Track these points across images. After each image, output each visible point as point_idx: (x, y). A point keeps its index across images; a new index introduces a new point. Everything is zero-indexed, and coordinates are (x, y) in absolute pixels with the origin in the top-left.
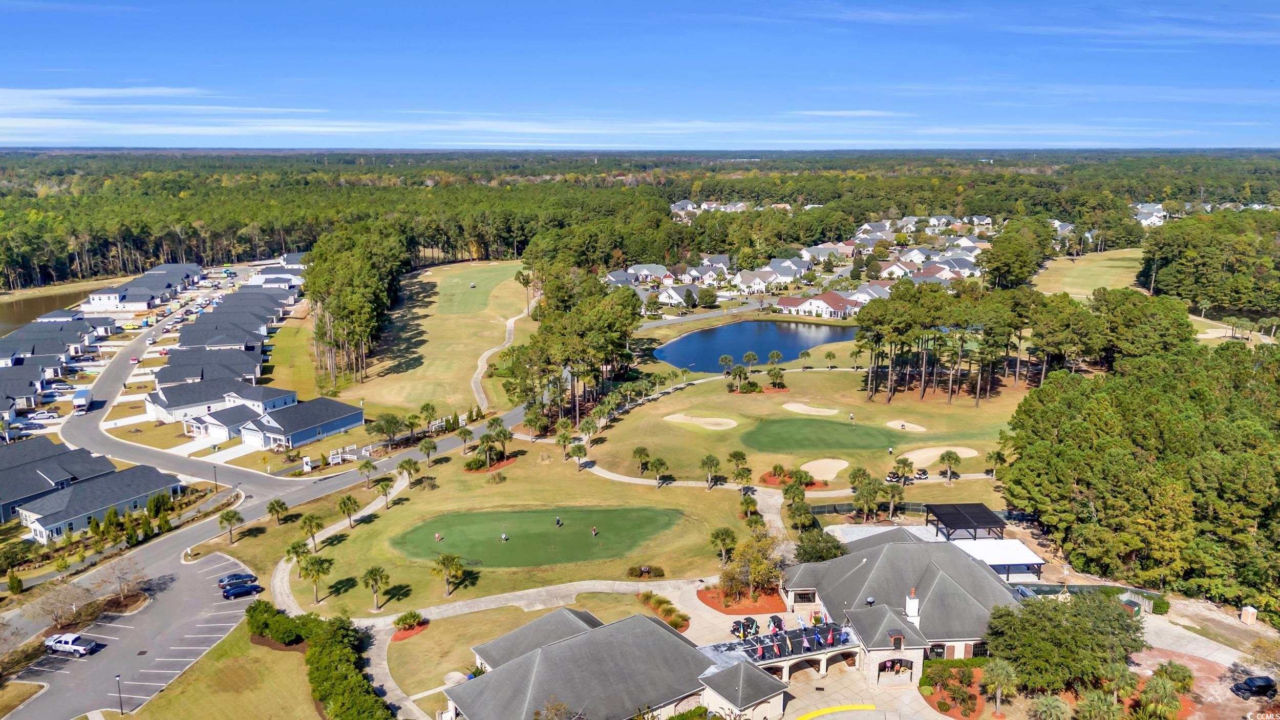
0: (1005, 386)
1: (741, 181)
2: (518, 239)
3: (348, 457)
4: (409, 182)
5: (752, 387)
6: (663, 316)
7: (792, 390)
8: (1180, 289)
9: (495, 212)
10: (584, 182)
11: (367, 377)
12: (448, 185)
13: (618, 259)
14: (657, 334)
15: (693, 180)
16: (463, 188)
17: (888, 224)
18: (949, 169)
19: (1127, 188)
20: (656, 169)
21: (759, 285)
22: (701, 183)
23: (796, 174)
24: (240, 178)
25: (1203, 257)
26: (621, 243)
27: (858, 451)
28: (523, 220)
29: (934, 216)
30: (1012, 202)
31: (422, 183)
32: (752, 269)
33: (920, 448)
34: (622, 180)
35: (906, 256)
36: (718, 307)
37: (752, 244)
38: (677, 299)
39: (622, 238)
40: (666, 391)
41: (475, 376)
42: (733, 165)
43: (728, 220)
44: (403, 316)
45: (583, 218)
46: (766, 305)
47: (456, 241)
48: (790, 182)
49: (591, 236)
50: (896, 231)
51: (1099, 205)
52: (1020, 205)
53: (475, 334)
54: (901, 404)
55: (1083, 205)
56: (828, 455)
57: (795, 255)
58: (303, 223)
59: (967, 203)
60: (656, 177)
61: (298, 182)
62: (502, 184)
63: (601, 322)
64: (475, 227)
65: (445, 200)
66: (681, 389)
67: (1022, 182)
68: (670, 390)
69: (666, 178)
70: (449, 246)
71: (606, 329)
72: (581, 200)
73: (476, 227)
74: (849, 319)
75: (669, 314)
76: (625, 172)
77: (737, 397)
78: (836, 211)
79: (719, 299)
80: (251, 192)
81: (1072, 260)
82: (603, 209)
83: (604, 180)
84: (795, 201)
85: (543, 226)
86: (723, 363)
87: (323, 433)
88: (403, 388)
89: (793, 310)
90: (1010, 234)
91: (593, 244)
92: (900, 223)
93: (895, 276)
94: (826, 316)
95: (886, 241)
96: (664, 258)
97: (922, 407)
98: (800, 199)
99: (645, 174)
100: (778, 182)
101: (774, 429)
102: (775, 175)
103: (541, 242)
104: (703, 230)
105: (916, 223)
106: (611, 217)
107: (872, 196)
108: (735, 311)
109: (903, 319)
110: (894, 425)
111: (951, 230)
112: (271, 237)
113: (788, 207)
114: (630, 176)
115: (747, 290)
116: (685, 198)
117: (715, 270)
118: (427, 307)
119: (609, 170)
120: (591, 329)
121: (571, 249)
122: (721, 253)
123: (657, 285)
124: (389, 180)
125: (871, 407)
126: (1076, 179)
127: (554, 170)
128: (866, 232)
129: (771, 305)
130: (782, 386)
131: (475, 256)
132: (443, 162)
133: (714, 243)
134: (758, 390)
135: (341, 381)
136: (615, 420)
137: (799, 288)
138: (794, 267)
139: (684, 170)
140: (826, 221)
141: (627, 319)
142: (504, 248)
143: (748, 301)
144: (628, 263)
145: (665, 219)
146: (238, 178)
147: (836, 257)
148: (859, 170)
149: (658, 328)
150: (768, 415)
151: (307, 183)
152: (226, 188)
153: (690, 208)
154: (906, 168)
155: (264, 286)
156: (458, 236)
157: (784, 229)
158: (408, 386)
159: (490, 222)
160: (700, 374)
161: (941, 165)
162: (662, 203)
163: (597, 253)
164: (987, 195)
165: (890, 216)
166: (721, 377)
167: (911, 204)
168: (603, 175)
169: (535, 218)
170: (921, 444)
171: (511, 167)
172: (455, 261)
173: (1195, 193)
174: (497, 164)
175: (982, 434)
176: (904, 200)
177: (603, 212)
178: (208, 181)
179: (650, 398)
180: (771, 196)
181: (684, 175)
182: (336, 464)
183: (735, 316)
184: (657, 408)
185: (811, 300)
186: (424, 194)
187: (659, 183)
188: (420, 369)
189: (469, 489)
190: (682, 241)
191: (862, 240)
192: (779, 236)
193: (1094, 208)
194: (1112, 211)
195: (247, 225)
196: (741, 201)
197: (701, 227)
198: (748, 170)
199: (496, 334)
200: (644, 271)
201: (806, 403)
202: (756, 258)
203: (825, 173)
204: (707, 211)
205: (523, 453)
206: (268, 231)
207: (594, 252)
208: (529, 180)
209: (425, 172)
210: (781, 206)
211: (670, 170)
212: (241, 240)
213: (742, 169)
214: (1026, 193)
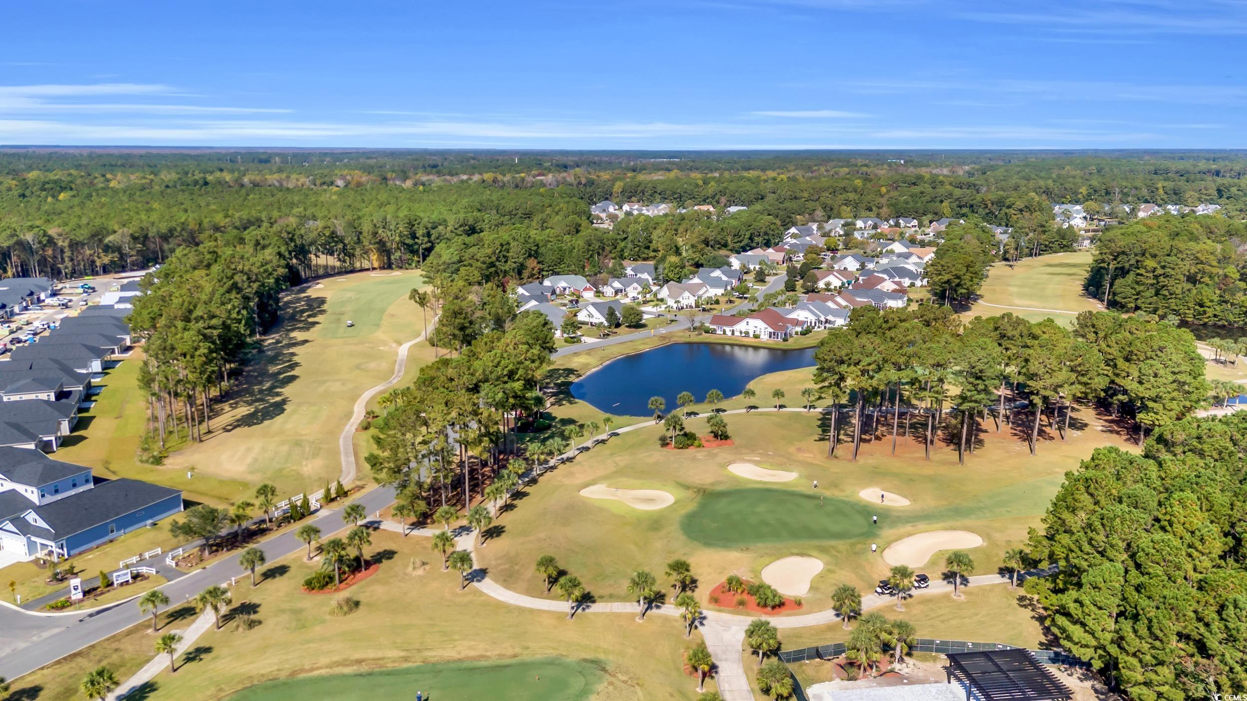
0: (986, 431)
1: (663, 182)
2: (424, 246)
3: (144, 570)
4: (318, 182)
5: (688, 439)
6: (583, 339)
7: (736, 440)
8: (1139, 301)
9: (398, 217)
10: (503, 181)
11: (209, 432)
12: (359, 184)
13: (533, 269)
14: (575, 363)
15: (614, 181)
16: (373, 189)
17: (815, 227)
18: (865, 169)
19: (1044, 189)
20: (577, 169)
21: (687, 299)
22: (622, 184)
23: (717, 175)
24: (135, 178)
25: (1163, 267)
26: (536, 252)
27: (833, 543)
28: (430, 226)
29: (860, 218)
30: (938, 204)
31: (332, 183)
32: (679, 280)
33: (910, 535)
34: (542, 180)
35: (840, 263)
36: (644, 326)
37: (678, 252)
38: (599, 318)
39: (537, 245)
40: (585, 445)
41: (347, 428)
42: (653, 164)
43: (652, 224)
44: (278, 342)
45: (496, 222)
46: (697, 324)
47: (354, 249)
48: (712, 183)
49: (502, 245)
50: (823, 236)
51: (1026, 207)
52: (946, 207)
53: (358, 367)
54: (871, 461)
55: (1009, 207)
56: (795, 551)
57: (723, 264)
58: (183, 229)
59: (892, 205)
60: (576, 177)
61: (196, 183)
62: (415, 184)
63: (499, 369)
64: (375, 234)
65: (349, 203)
66: (603, 442)
67: (942, 183)
68: (589, 444)
69: (587, 178)
70: (348, 253)
71: (506, 379)
72: (496, 202)
73: (377, 233)
74: (791, 340)
75: (589, 336)
76: (545, 172)
77: (671, 453)
78: (762, 214)
79: (645, 316)
80: (138, 193)
81: (1011, 266)
82: (520, 212)
83: (523, 179)
84: (718, 202)
85: (452, 232)
86: (653, 407)
87: (118, 529)
88: (249, 450)
89: (728, 330)
90: (954, 242)
91: (505, 253)
92: (828, 226)
93: (832, 287)
94: (764, 337)
95: (817, 246)
96: (583, 267)
97: (896, 464)
98: (723, 200)
99: (565, 174)
100: (700, 182)
101: (722, 505)
102: (696, 176)
103: (445, 253)
104: (625, 236)
105: (843, 225)
106: (527, 221)
107: (796, 198)
108: (663, 331)
109: (873, 359)
110: (870, 495)
111: (881, 234)
112: (144, 245)
113: (712, 209)
114: (550, 176)
115: (675, 306)
116: (607, 199)
117: (639, 281)
118: (308, 329)
119: (529, 169)
120: (486, 380)
121: (477, 260)
122: (645, 259)
123: (576, 300)
124: (297, 180)
125: (836, 467)
126: (992, 180)
127: (473, 169)
128: (794, 236)
129: (703, 324)
130: (724, 437)
131: (376, 265)
132: (361, 160)
133: (637, 249)
134: (696, 443)
135: (174, 440)
136: (518, 495)
137: (731, 302)
138: (724, 278)
139: (605, 169)
140: (755, 225)
141: (533, 361)
142: (408, 256)
143: (677, 318)
144: (544, 273)
145: (584, 223)
146: (133, 177)
147: (767, 265)
148: (778, 171)
149: (576, 354)
150: (712, 484)
151: (206, 183)
152: (112, 189)
153: (611, 209)
154: (823, 169)
155: (116, 307)
156: (356, 243)
157: (711, 234)
158: (257, 445)
159: (392, 227)
160: (626, 419)
161: (856, 166)
162: (582, 205)
163: (509, 263)
164: (912, 196)
165: (817, 219)
166: (650, 423)
167: (836, 206)
168: (523, 175)
169: (444, 222)
170: (909, 528)
171: (429, 166)
172: (353, 271)
173: (1110, 194)
174: (416, 163)
175: (980, 509)
176: (829, 202)
177: (520, 215)
178: (96, 181)
179: (564, 456)
180: (694, 198)
181: (605, 176)
182: (122, 584)
183: (663, 337)
184: (572, 474)
185: (747, 320)
186: (328, 195)
187: (580, 183)
188: (279, 419)
189: (304, 627)
190: (603, 249)
191: (791, 245)
192: (706, 243)
193: (1021, 210)
194: (1038, 213)
195: (115, 232)
196: (663, 203)
197: (623, 232)
198: (669, 170)
199: (384, 365)
200: (561, 283)
201: (757, 463)
202: (683, 267)
203: (746, 174)
204: (628, 214)
205: (389, 555)
206: (141, 238)
207: (506, 262)
208: (445, 180)
209: (336, 172)
210: (705, 208)
211: (590, 170)
212: (107, 249)
213: (662, 169)
214: (951, 194)
